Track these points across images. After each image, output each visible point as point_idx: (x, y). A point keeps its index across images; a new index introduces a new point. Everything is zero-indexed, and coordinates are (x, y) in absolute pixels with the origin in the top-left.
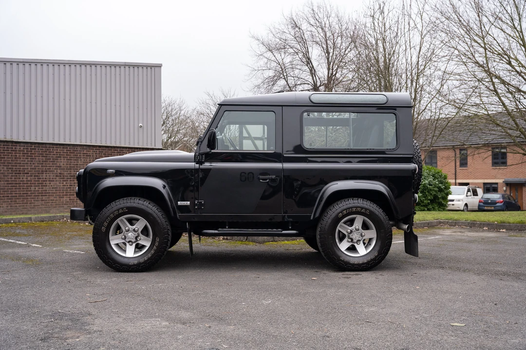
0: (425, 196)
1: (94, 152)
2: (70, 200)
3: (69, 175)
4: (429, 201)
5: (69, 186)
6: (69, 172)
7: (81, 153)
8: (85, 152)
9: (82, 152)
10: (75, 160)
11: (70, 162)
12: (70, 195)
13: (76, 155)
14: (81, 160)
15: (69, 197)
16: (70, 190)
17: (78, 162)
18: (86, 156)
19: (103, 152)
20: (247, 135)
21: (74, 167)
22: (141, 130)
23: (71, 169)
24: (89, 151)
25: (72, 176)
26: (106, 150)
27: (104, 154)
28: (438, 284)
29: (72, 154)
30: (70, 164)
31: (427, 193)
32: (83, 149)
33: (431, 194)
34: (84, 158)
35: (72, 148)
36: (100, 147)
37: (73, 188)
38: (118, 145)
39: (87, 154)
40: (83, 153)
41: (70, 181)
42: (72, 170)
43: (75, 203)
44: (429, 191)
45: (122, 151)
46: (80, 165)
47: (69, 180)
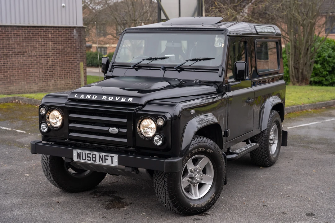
0: (324, 68)
1: (23, 31)
2: (4, 76)
3: (2, 54)
4: (328, 73)
5: (3, 64)
6: (2, 52)
7: (11, 33)
8: (15, 32)
9: (13, 32)
10: (7, 40)
11: (3, 42)
12: (4, 72)
13: (7, 36)
14: (12, 40)
15: (4, 74)
16: (4, 68)
17: (9, 42)
18: (17, 36)
19: (31, 32)
20: (165, 18)
21: (6, 46)
22: (63, 9)
23: (4, 48)
24: (18, 31)
25: (5, 55)
26: (33, 30)
27: (32, 34)
28: (331, 167)
29: (4, 35)
30: (3, 44)
31: (326, 65)
32: (13, 29)
33: (330, 66)
34: (14, 38)
35: (3, 29)
36: (28, 27)
37: (6, 66)
38: (44, 24)
39: (17, 34)
40: (14, 34)
41: (4, 59)
42: (5, 50)
43: (9, 79)
44: (328, 62)
45: (48, 30)
46: (11, 44)
47: (2, 58)
